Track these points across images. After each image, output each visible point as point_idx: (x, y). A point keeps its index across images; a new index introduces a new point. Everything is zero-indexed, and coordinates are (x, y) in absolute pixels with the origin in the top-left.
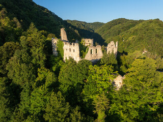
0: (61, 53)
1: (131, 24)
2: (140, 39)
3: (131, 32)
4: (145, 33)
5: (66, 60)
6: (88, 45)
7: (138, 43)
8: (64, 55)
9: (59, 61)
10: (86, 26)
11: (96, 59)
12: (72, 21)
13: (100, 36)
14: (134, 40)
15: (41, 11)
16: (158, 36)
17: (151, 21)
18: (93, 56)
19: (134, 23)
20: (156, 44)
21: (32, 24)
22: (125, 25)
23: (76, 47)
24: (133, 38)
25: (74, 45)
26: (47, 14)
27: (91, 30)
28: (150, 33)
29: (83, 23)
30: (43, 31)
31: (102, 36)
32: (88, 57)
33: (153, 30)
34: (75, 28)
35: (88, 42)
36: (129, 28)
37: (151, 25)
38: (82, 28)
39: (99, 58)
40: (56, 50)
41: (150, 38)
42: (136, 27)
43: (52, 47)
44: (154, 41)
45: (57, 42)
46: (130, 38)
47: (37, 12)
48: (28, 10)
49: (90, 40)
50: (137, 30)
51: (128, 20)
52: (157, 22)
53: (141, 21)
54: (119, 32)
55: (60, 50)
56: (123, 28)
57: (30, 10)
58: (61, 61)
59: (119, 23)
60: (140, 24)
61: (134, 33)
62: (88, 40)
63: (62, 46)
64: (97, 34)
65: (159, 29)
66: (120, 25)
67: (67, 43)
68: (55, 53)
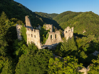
0: (24, 37)
1: (75, 14)
2: (81, 24)
3: (75, 19)
4: (84, 20)
5: (29, 44)
6: (49, 29)
7: (80, 26)
8: (27, 39)
9: (22, 45)
10: (47, 15)
11: (55, 43)
12: (38, 13)
13: (56, 22)
14: (77, 24)
15: (16, 5)
16: (92, 22)
17: (87, 13)
18: (53, 41)
19: (77, 14)
20: (91, 27)
21: (3, 13)
22: (71, 15)
23: (37, 34)
24: (77, 23)
25: (35, 31)
26: (20, 7)
27: (50, 18)
28: (87, 20)
29: (45, 14)
30: (14, 18)
31: (57, 22)
32: (49, 42)
33: (89, 18)
34: (40, 17)
35: (48, 27)
36: (74, 17)
37: (87, 15)
38: (45, 17)
39: (58, 42)
40: (20, 35)
41: (87, 23)
42: (78, 16)
43: (16, 32)
44: (90, 25)
45: (20, 28)
46: (75, 23)
47: (14, 6)
48: (7, 4)
49: (50, 25)
50: (79, 18)
51: (73, 12)
52: (91, 13)
53: (81, 13)
54: (68, 19)
55: (24, 35)
56: (70, 17)
57: (9, 4)
58: (24, 45)
59: (67, 14)
60: (81, 15)
61: (77, 20)
62: (48, 25)
63: (25, 31)
64: (54, 21)
65: (92, 18)
66: (68, 15)
67: (29, 29)
68: (20, 37)
